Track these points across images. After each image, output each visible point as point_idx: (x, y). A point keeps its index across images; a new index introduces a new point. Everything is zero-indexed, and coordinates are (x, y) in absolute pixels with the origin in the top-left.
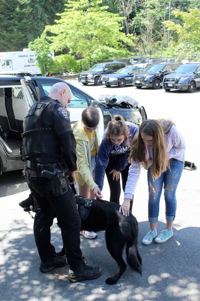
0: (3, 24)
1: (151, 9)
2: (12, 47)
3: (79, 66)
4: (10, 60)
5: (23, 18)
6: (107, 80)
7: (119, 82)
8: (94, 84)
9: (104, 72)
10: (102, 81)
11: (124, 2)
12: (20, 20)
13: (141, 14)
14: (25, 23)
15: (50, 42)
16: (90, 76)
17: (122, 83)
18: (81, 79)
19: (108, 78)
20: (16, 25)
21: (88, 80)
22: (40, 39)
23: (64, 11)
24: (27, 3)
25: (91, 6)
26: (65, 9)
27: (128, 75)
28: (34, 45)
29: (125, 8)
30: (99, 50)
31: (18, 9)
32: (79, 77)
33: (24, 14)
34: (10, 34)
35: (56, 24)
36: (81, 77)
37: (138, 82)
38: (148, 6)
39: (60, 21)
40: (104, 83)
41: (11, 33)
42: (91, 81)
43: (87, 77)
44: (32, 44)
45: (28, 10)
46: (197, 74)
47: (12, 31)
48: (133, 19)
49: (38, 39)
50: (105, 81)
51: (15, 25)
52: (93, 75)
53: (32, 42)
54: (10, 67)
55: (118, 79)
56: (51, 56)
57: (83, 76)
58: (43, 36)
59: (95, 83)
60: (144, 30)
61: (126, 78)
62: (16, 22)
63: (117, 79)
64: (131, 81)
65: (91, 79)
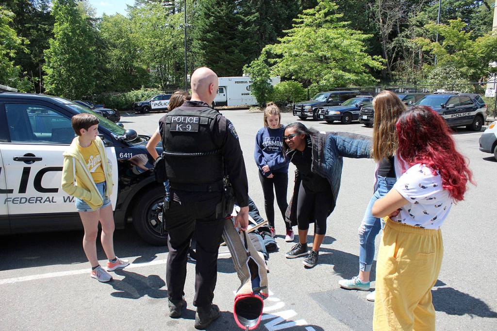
0: (222, 44)
1: (418, 26)
2: (232, 72)
3: (305, 95)
4: (224, 87)
5: (247, 38)
6: (326, 114)
7: (342, 117)
8: (312, 118)
9: (328, 104)
10: (320, 115)
11: (382, 19)
12: (243, 39)
13: (403, 34)
14: (249, 43)
15: (271, 65)
16: (307, 108)
17: (347, 118)
18: (296, 111)
19: (327, 111)
20: (238, 46)
21: (305, 113)
22: (257, 62)
23: (291, 27)
24: (253, 20)
25: (326, 21)
26: (293, 25)
27: (357, 108)
28: (250, 68)
29: (383, 26)
30: (331, 75)
31: (240, 27)
32: (294, 108)
33: (247, 32)
34: (230, 56)
35: (279, 42)
36: (297, 109)
37: (365, 117)
38: (414, 22)
39: (285, 38)
40: (322, 117)
41: (232, 55)
42: (309, 114)
43: (304, 109)
44: (248, 67)
45: (253, 28)
46: (448, 108)
47: (233, 52)
48: (393, 39)
49: (255, 62)
50: (324, 115)
51: (236, 46)
52: (312, 107)
53: (247, 65)
54: (224, 95)
55: (341, 113)
56: (270, 82)
57: (299, 108)
58: (262, 57)
59: (313, 116)
60: (409, 53)
61: (352, 112)
62: (238, 42)
63: (339, 113)
64: (357, 116)
65: (309, 111)
